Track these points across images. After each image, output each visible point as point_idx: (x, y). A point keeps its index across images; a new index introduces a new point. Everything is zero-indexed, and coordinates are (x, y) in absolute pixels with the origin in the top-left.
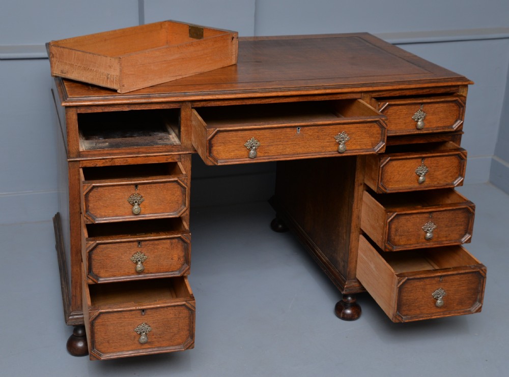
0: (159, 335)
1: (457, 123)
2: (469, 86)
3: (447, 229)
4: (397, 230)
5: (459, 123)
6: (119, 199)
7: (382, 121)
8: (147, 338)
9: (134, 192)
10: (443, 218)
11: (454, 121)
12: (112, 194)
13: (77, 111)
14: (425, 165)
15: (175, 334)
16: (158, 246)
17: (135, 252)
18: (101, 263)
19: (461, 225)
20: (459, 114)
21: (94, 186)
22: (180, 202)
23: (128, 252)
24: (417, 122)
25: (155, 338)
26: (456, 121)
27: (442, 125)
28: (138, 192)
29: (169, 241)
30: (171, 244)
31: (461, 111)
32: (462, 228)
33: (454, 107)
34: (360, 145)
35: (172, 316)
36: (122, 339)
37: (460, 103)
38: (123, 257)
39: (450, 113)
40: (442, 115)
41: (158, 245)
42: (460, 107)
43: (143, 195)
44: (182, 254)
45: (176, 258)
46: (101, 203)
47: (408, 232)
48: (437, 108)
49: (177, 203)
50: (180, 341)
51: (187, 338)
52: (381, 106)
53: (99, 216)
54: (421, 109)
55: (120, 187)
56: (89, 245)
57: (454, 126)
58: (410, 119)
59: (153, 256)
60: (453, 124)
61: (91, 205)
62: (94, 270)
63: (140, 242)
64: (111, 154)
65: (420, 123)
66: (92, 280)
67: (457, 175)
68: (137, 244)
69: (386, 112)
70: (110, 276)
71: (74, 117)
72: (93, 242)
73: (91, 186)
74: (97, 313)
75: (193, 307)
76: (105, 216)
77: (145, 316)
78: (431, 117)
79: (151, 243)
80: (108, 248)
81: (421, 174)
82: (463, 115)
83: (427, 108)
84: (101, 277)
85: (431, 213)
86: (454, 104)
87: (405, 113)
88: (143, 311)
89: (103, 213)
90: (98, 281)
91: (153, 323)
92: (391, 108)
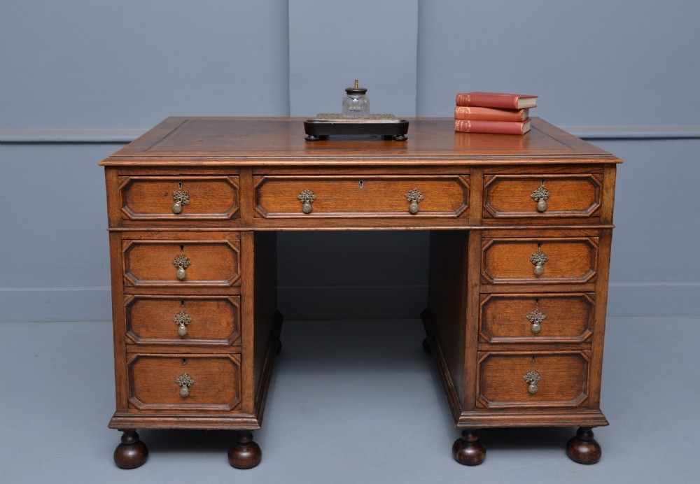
0: (204, 390)
1: (593, 206)
2: (617, 165)
3: (559, 321)
4: (494, 317)
5: (595, 206)
6: (162, 260)
8: (190, 391)
9: (179, 253)
10: (554, 307)
11: (589, 203)
12: (155, 254)
13: (118, 172)
14: (542, 252)
15: (220, 391)
16: (204, 308)
17: (178, 311)
18: (141, 321)
19: (579, 318)
20: (595, 195)
21: (134, 243)
22: (232, 269)
23: (171, 311)
24: (538, 201)
25: (199, 392)
26: (591, 204)
27: (573, 208)
28: (183, 253)
29: (215, 303)
30: (219, 306)
31: (598, 193)
32: (579, 321)
33: (587, 186)
34: (437, 206)
37: (594, 182)
38: (165, 316)
39: (582, 193)
40: (571, 196)
41: (204, 305)
42: (595, 187)
43: (190, 258)
44: (231, 320)
45: (224, 324)
46: (143, 264)
47: (509, 321)
48: (564, 186)
49: (229, 269)
51: (234, 397)
52: (487, 179)
53: (140, 278)
54: (543, 186)
55: (163, 247)
56: (126, 299)
57: (588, 210)
58: (528, 198)
59: (198, 318)
60: (588, 209)
61: (132, 265)
62: (134, 328)
63: (183, 301)
64: (157, 226)
65: (542, 203)
66: (131, 339)
67: (588, 268)
68: (180, 303)
69: (495, 187)
70: (151, 337)
71: (115, 179)
72: (131, 296)
73: (131, 243)
74: (134, 356)
75: (238, 361)
76: (148, 279)
77: (187, 366)
78: (556, 197)
79: (195, 303)
80: (148, 304)
81: (537, 262)
82: (599, 197)
83: (551, 184)
84: (141, 337)
85: (537, 299)
86: (586, 183)
87: (521, 190)
88: (184, 359)
89: (145, 276)
90: (137, 340)
91: (196, 375)
92: (501, 183)
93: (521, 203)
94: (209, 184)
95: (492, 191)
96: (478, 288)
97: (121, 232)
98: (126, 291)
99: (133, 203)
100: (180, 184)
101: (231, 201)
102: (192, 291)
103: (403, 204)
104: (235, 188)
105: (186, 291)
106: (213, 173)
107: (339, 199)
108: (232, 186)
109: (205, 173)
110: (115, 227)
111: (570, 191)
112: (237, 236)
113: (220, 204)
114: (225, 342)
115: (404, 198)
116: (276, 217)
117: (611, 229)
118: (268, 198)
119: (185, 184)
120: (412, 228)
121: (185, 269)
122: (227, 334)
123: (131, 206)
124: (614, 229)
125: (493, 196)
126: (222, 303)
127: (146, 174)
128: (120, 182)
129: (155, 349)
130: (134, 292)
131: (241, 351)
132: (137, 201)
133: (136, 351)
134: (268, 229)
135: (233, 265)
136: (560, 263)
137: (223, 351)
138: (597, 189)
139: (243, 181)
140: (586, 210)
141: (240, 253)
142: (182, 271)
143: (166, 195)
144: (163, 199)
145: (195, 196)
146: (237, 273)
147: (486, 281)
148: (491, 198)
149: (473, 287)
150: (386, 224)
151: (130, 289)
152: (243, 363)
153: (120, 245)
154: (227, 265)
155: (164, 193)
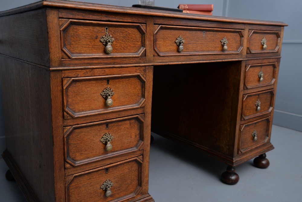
0: (119, 188)
3: (264, 104)
4: (246, 107)
6: (94, 93)
9: (106, 87)
10: (263, 98)
11: (275, 47)
12: (88, 89)
13: (58, 14)
15: (129, 185)
16: (121, 127)
17: (104, 133)
18: (76, 147)
19: (269, 102)
20: (277, 42)
21: (73, 80)
22: (140, 95)
23: (99, 134)
25: (116, 191)
28: (109, 86)
29: (128, 122)
30: (130, 124)
33: (275, 37)
35: (127, 170)
36: (91, 197)
38: (95, 139)
39: (274, 41)
40: (271, 42)
41: (121, 125)
42: (278, 38)
44: (138, 132)
45: (133, 136)
46: (79, 98)
47: (250, 107)
48: (270, 37)
49: (138, 95)
50: (132, 190)
51: (137, 186)
52: (250, 32)
53: (77, 110)
55: (94, 82)
56: (65, 131)
58: (260, 43)
59: (117, 136)
61: (70, 100)
62: (71, 154)
63: (107, 124)
64: (91, 64)
66: (70, 164)
68: (105, 126)
69: (252, 37)
70: (84, 159)
71: (56, 21)
72: (70, 127)
73: (71, 80)
74: (71, 178)
75: (141, 160)
76: (83, 111)
77: (109, 174)
78: (268, 43)
79: (116, 124)
80: (82, 132)
82: (279, 42)
83: (266, 36)
84: (77, 161)
85: (259, 95)
87: (259, 39)
88: (107, 169)
89: (81, 108)
90: (75, 163)
91: (114, 179)
92: (254, 34)
93: (258, 46)
94: (126, 29)
95: (252, 39)
96: (243, 91)
97: (61, 70)
98: (65, 124)
99: (70, 45)
100: (107, 29)
101: (140, 43)
102: (114, 115)
103: (220, 46)
104: (144, 33)
105: (111, 116)
106: (130, 21)
107: (194, 43)
108: (141, 32)
109: (125, 21)
110: (56, 67)
111: (271, 40)
112: (144, 70)
113: (133, 46)
114: (135, 149)
115: (220, 43)
116: (166, 55)
117: (280, 58)
118: (160, 42)
119: (111, 29)
120: (224, 60)
122: (135, 143)
123: (68, 47)
124: (281, 58)
126: (133, 121)
127: (82, 18)
128: (60, 24)
129: (87, 167)
130: (71, 124)
131: (143, 153)
132: (73, 43)
133: (73, 173)
134: (161, 64)
135: (140, 92)
136: (266, 76)
137: (133, 156)
139: (148, 28)
140: (274, 49)
143: (97, 37)
144: (94, 41)
145: (117, 39)
146: (144, 97)
147: (245, 88)
149: (241, 92)
150: (214, 58)
151: (68, 121)
152: (144, 161)
153: (61, 84)
154: (137, 93)
155: (95, 36)
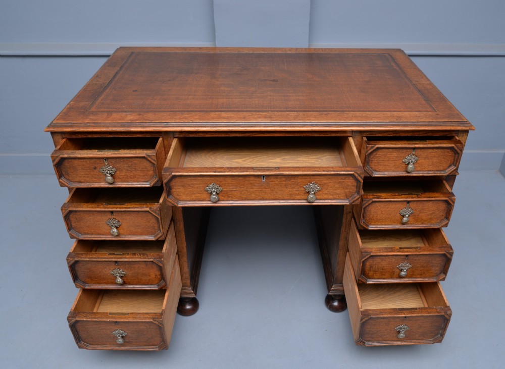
1: (451, 168)
3: (422, 268)
5: (453, 168)
6: (97, 221)
7: (356, 175)
9: (110, 217)
10: (419, 260)
11: (448, 165)
12: (90, 217)
14: (410, 208)
20: (454, 160)
22: (156, 228)
24: (408, 164)
26: (450, 166)
27: (435, 169)
28: (114, 217)
31: (456, 158)
33: (449, 153)
34: (332, 195)
37: (456, 150)
38: (104, 271)
39: (444, 158)
40: (435, 160)
42: (455, 154)
43: (119, 220)
44: (158, 273)
45: (153, 275)
48: (430, 153)
52: (369, 149)
53: (83, 233)
54: (413, 153)
57: (447, 171)
58: (401, 162)
60: (446, 169)
61: (74, 224)
62: (80, 278)
65: (410, 166)
66: (79, 286)
67: (443, 217)
69: (375, 153)
70: (96, 284)
73: (68, 210)
76: (89, 234)
78: (423, 161)
81: (405, 215)
82: (457, 162)
83: (419, 152)
85: (407, 256)
86: (449, 150)
87: (396, 155)
89: (86, 231)
90: (84, 286)
92: (380, 151)
93: (395, 165)
94: (131, 160)
95: (372, 157)
99: (67, 174)
100: (106, 160)
101: (150, 172)
104: (153, 164)
108: (150, 162)
111: (434, 156)
113: (142, 175)
114: (155, 287)
121: (117, 228)
123: (67, 177)
125: (372, 160)
132: (71, 173)
135: (156, 225)
136: (423, 214)
138: (457, 155)
141: (161, 218)
142: (115, 230)
143: (95, 168)
144: (93, 171)
145: (120, 169)
146: (160, 230)
147: (363, 228)
148: (371, 162)
154: (152, 225)
155: (93, 167)
